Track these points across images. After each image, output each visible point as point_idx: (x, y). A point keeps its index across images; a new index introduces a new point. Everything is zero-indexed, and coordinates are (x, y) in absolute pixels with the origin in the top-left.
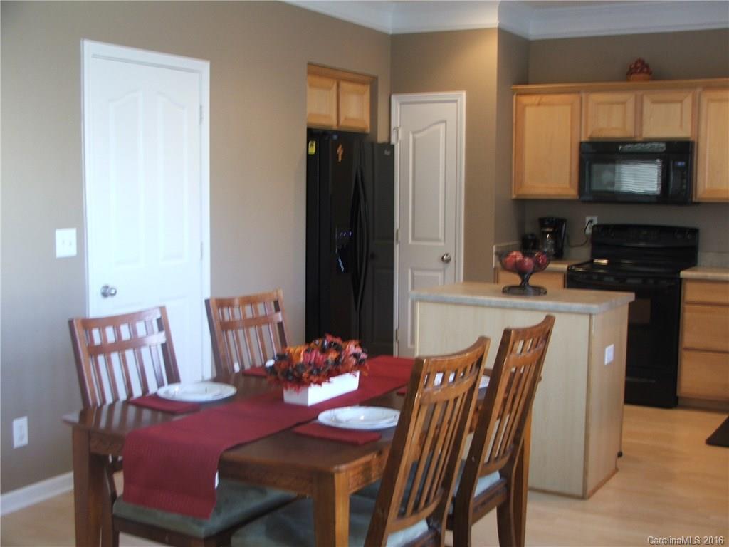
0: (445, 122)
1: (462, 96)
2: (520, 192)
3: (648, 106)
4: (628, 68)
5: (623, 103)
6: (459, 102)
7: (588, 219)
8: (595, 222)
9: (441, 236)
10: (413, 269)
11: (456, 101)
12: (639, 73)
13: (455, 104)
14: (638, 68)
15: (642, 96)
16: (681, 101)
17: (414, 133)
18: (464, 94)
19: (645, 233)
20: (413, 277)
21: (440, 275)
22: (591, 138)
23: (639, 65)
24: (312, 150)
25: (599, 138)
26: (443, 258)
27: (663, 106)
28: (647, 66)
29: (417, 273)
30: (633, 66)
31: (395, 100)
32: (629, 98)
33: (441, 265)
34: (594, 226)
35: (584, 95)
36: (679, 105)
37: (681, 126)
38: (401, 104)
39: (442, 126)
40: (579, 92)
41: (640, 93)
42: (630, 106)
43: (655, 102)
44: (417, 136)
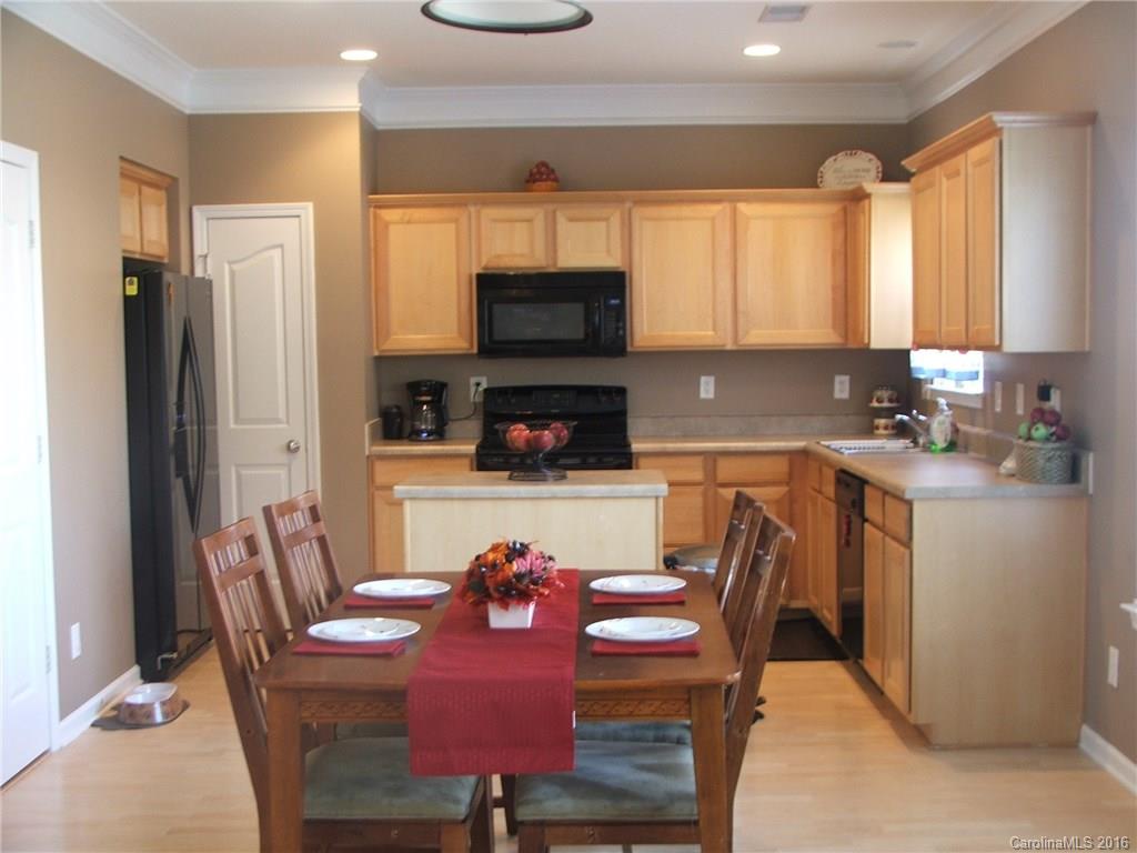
0: (281, 246)
1: (307, 210)
2: (385, 347)
3: (563, 225)
4: (528, 174)
5: (529, 221)
6: (303, 218)
7: (473, 380)
8: (484, 385)
9: (282, 415)
10: (237, 466)
11: (298, 216)
12: (546, 180)
13: (297, 219)
14: (542, 174)
15: (554, 212)
16: (607, 219)
17: (230, 263)
18: (310, 206)
19: (556, 396)
20: (239, 477)
21: (283, 472)
22: (485, 268)
23: (543, 169)
24: (133, 290)
25: (498, 268)
26: (289, 447)
27: (581, 225)
28: (553, 171)
29: (244, 472)
30: (535, 170)
31: (199, 213)
32: (537, 214)
33: (284, 458)
34: (486, 390)
35: (472, 209)
36: (603, 224)
37: (608, 251)
38: (208, 219)
39: (277, 253)
40: (466, 205)
41: (551, 207)
42: (539, 224)
43: (571, 220)
44: (235, 267)
